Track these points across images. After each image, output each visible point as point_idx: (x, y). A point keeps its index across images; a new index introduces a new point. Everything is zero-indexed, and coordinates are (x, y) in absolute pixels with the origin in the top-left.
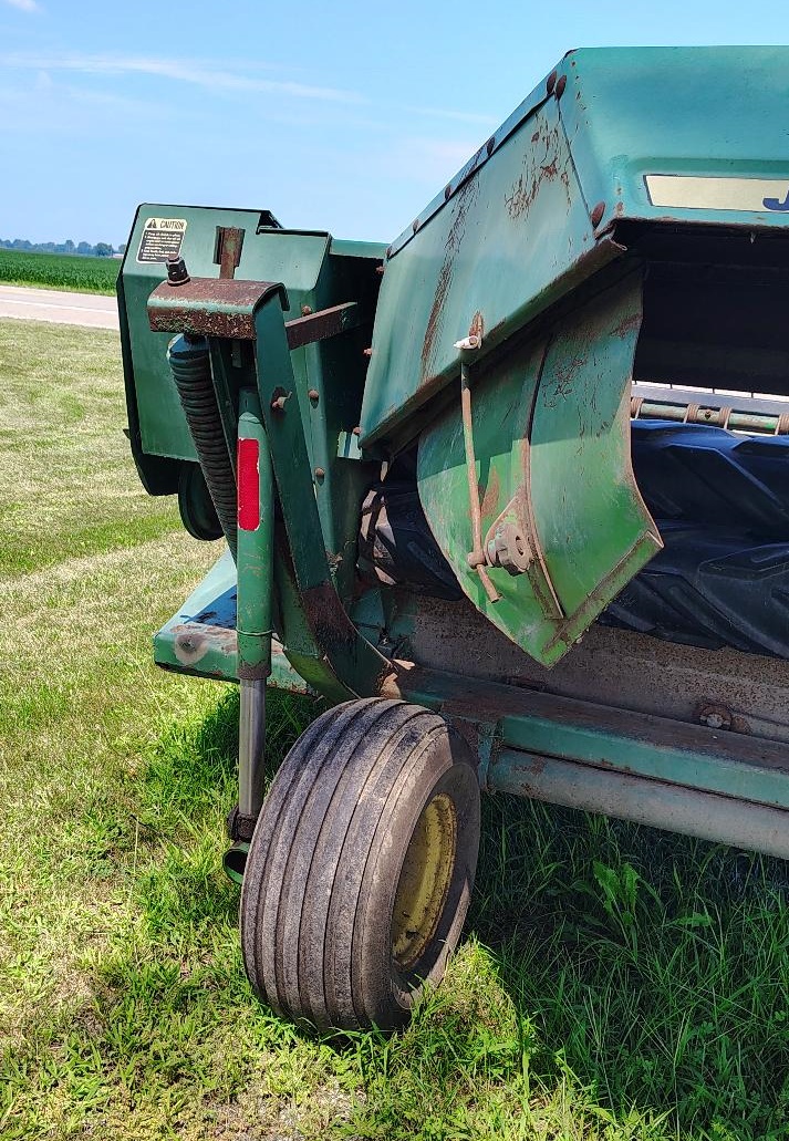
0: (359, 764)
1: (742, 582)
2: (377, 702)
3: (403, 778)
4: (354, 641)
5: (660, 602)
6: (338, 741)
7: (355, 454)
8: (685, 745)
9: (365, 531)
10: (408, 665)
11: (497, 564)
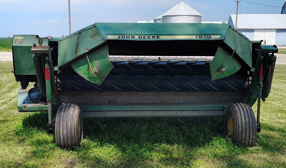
7: (57, 69)
9: (55, 82)
11: (95, 73)
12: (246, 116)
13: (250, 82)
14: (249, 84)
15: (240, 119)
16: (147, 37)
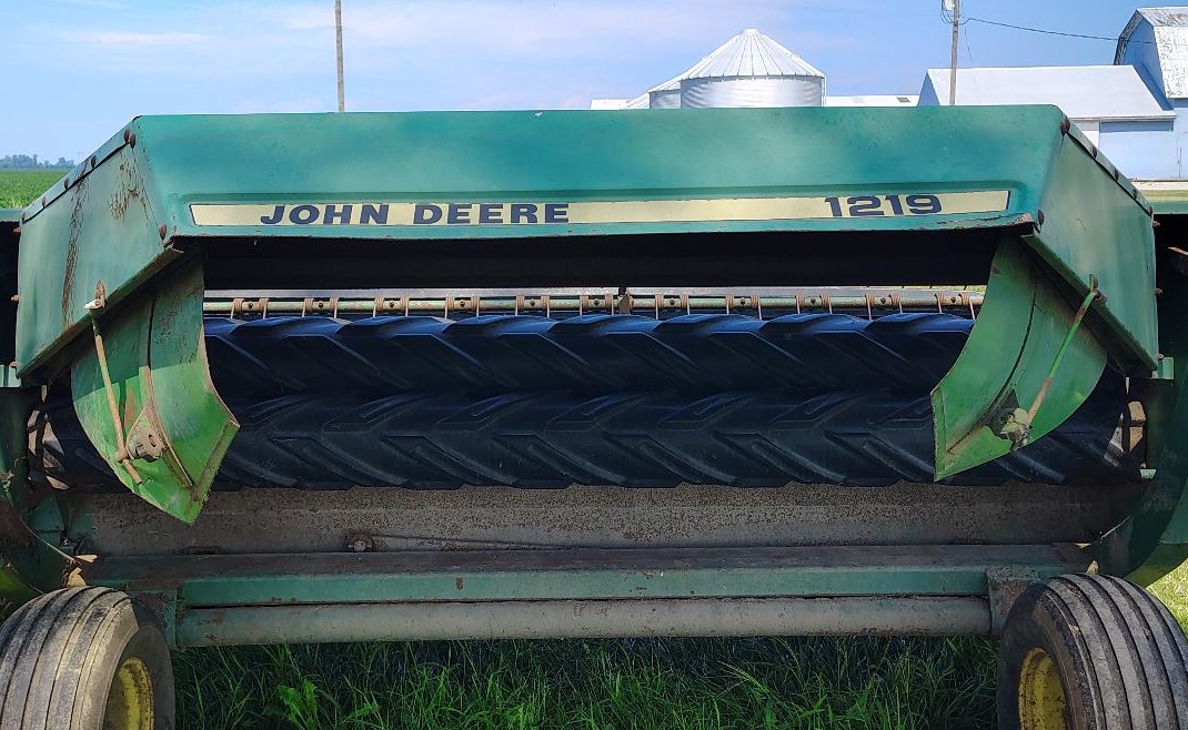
0: (52, 646)
1: (356, 433)
2: (61, 593)
3: (95, 648)
4: (34, 546)
5: (297, 461)
6: (30, 632)
7: (14, 383)
8: (336, 570)
9: (32, 446)
10: (90, 558)
11: (137, 456)
12: (1155, 682)
13: (1136, 436)
14: (1132, 447)
15: (1111, 699)
16: (474, 213)
